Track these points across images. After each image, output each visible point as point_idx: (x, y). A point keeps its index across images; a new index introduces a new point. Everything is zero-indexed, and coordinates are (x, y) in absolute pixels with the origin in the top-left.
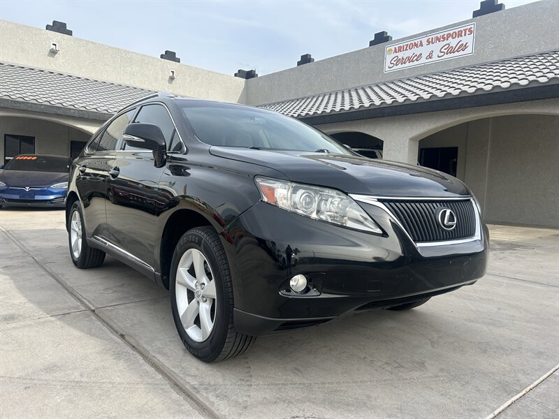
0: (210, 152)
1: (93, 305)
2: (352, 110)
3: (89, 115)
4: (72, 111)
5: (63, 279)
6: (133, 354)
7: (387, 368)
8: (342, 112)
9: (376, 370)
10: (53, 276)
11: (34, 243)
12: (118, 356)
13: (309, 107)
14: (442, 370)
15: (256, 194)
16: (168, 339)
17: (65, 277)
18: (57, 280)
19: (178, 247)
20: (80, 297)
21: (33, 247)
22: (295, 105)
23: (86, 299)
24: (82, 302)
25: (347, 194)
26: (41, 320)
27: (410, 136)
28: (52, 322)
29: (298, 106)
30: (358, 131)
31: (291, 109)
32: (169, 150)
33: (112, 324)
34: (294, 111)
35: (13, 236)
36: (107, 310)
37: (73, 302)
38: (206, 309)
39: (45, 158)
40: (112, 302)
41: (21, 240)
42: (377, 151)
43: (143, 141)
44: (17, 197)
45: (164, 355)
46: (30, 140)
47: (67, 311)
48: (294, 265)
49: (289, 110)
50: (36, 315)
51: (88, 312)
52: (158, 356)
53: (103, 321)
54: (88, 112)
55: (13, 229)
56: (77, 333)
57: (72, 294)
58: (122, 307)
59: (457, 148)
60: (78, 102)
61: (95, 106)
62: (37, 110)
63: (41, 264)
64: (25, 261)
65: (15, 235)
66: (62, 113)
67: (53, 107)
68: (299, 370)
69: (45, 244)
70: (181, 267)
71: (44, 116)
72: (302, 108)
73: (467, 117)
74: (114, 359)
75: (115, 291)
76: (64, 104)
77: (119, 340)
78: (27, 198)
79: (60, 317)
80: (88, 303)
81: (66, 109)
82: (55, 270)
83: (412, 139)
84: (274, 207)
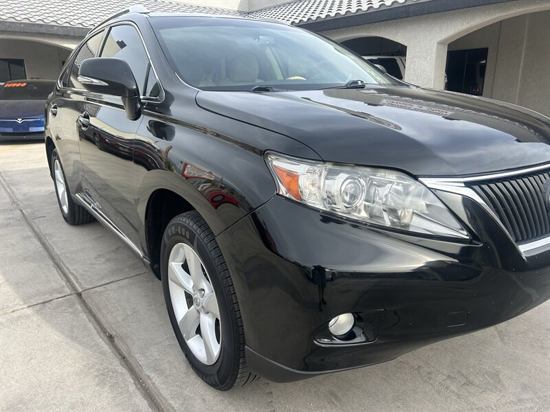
0: (198, 103)
1: (80, 284)
2: (371, 11)
3: (75, 32)
4: (55, 28)
5: (50, 242)
6: (122, 373)
7: (452, 388)
8: (359, 13)
9: (438, 392)
10: (40, 239)
11: (25, 189)
12: (103, 377)
13: (320, 9)
14: (525, 388)
15: (269, 180)
16: (167, 343)
17: (54, 239)
18: (43, 244)
19: (165, 237)
20: (67, 272)
21: (24, 195)
22: (304, 6)
23: (72, 274)
24: (68, 280)
25: (415, 178)
26: (15, 315)
27: (439, 39)
28: (28, 316)
29: (307, 8)
30: (378, 35)
31: (299, 12)
32: (144, 95)
33: (99, 316)
34: (303, 14)
35: (4, 180)
36: (96, 292)
37: (57, 281)
38: (209, 323)
39: (35, 84)
40: (103, 278)
41: (13, 185)
42: (397, 58)
43: (107, 85)
44: (10, 130)
45: (161, 372)
46: (20, 63)
47: (48, 297)
48: (332, 279)
49: (297, 13)
50: (10, 305)
51: (74, 297)
52: (152, 375)
53: (90, 312)
54: (73, 29)
55: (6, 169)
56: (55, 336)
57: (58, 266)
58: (114, 286)
59: (487, 49)
60: (60, 16)
61: (80, 21)
62: (16, 30)
63: (27, 220)
64: (11, 216)
65: (7, 179)
66: (44, 31)
67: (33, 25)
68: (336, 397)
69: (37, 189)
70: (173, 261)
71: (27, 35)
72: (312, 10)
73: (509, 13)
74: (97, 385)
75: (108, 260)
76: (45, 21)
77: (106, 347)
78: (21, 131)
79: (38, 307)
80: (74, 282)
81: (47, 26)
82: (43, 228)
83: (440, 43)
84: (298, 204)
